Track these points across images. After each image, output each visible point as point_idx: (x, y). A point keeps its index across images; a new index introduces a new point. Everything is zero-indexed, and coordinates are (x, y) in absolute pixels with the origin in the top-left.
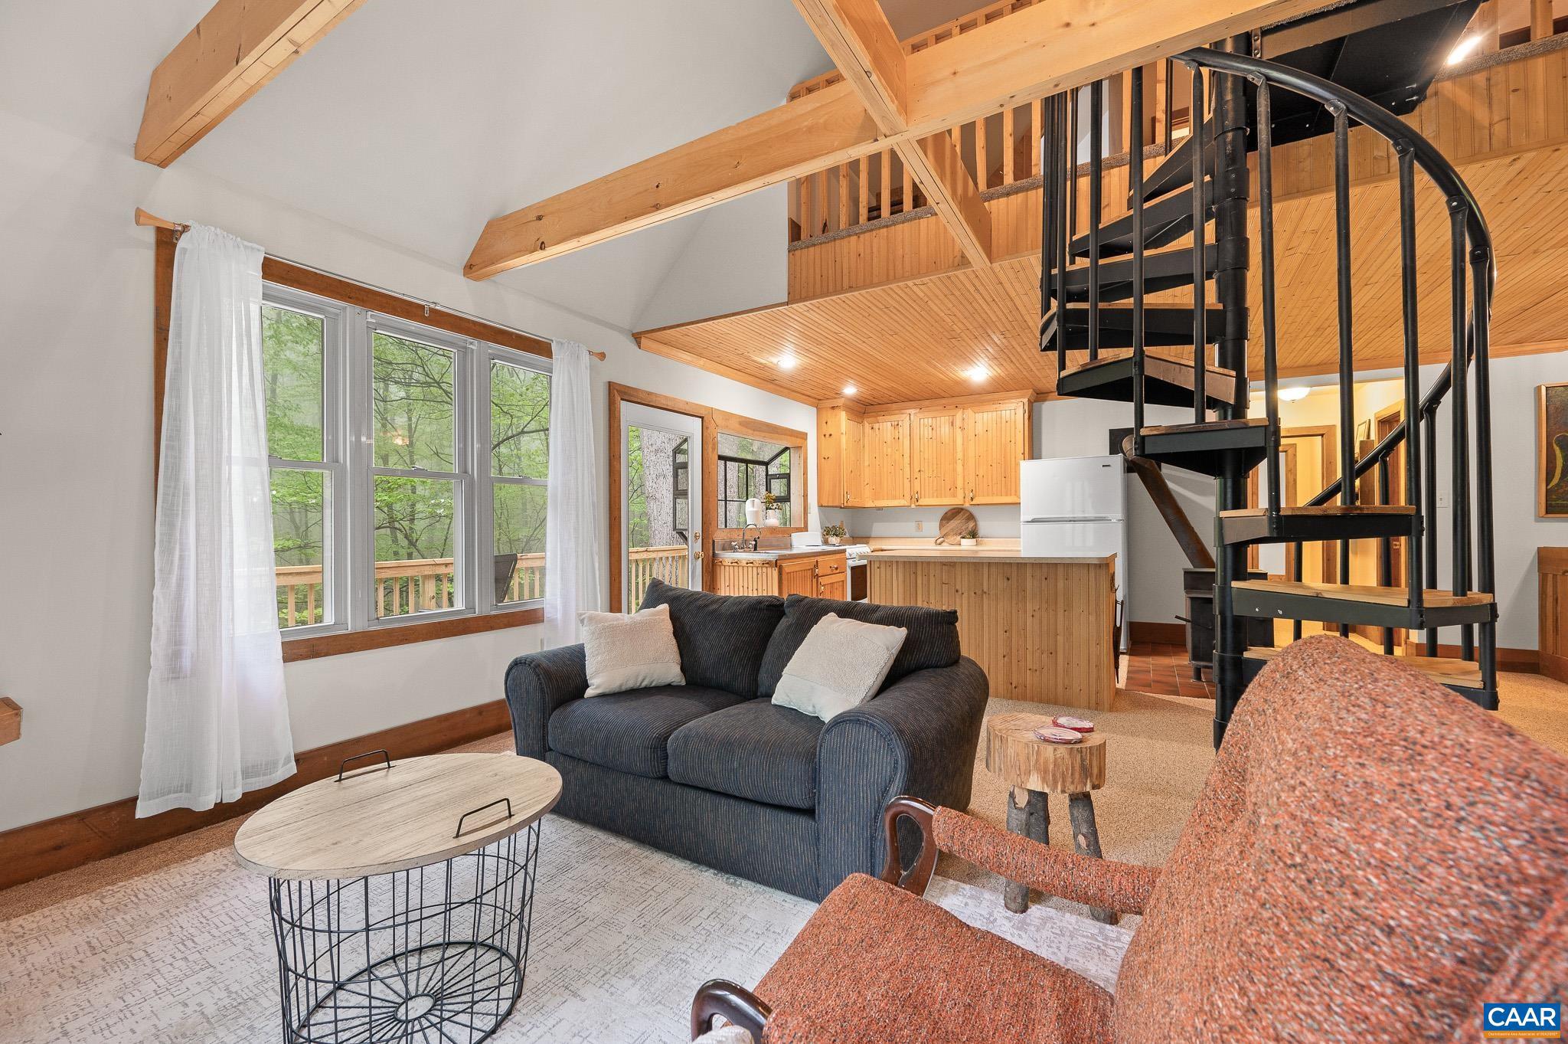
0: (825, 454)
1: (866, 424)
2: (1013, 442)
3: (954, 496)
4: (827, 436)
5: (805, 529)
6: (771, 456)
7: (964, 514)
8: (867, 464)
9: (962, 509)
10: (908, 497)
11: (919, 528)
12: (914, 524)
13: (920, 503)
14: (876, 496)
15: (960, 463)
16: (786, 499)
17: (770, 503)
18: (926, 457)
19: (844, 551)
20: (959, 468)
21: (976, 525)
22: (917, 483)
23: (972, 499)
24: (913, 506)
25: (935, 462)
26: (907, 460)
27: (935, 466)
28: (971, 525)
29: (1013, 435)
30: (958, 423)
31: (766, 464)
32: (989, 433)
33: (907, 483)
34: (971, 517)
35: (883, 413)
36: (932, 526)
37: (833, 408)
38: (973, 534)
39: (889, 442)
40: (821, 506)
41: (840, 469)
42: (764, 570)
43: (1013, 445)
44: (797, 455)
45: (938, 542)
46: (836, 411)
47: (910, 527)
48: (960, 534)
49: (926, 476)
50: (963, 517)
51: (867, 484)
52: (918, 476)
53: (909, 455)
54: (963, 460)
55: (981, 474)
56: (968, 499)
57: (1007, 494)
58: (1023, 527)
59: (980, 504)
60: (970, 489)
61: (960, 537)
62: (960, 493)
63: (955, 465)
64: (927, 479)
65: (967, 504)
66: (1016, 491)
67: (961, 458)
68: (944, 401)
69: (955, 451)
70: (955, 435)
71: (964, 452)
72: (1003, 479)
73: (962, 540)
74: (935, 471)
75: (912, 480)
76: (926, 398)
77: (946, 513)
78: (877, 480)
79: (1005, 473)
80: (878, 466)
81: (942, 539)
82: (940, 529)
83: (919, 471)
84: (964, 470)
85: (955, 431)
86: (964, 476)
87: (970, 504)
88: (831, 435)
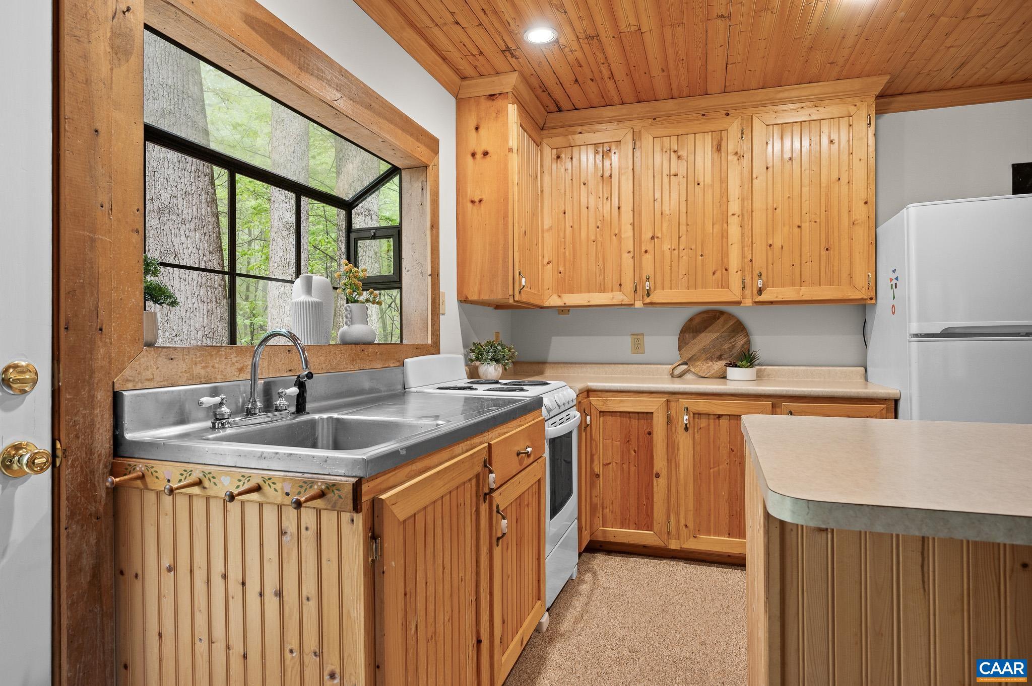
0: (473, 192)
1: (547, 150)
2: (844, 180)
3: (724, 284)
4: (479, 156)
5: (434, 348)
6: (359, 188)
7: (726, 321)
8: (547, 223)
9: (722, 313)
10: (628, 286)
11: (638, 347)
12: (628, 340)
13: (654, 298)
14: (565, 287)
15: (734, 221)
16: (394, 282)
17: (354, 288)
18: (666, 210)
19: (538, 403)
20: (734, 231)
21: (748, 342)
22: (648, 259)
23: (760, 291)
24: (639, 304)
25: (683, 219)
26: (627, 217)
27: (684, 228)
28: (740, 341)
29: (845, 167)
30: (732, 144)
31: (348, 206)
32: (796, 164)
33: (627, 261)
34: (739, 328)
35: (579, 129)
36: (665, 342)
37: (492, 97)
38: (747, 358)
39: (591, 184)
40: (464, 301)
41: (506, 225)
42: (308, 516)
43: (845, 189)
44: (417, 185)
45: (677, 372)
46: (499, 103)
47: (622, 345)
48: (720, 358)
49: (666, 247)
50: (723, 326)
51: (549, 263)
52: (649, 247)
53: (631, 207)
54: (741, 216)
55: (778, 243)
56: (748, 292)
57: (831, 283)
58: (915, 345)
59: (772, 303)
60: (756, 273)
61: (720, 364)
62: (735, 280)
63: (725, 225)
64: (667, 253)
65: (739, 303)
66: (851, 276)
67: (738, 212)
68: (704, 102)
69: (724, 199)
70: (724, 168)
71: (743, 199)
72: (824, 252)
73: (729, 369)
74: (684, 238)
75: (637, 255)
76: (676, 94)
77: (691, 320)
78: (567, 254)
79: (827, 240)
80: (569, 230)
81: (685, 367)
82: (680, 348)
83: (653, 238)
84: (743, 234)
85: (724, 158)
86: (743, 247)
87: (748, 302)
88: (486, 154)
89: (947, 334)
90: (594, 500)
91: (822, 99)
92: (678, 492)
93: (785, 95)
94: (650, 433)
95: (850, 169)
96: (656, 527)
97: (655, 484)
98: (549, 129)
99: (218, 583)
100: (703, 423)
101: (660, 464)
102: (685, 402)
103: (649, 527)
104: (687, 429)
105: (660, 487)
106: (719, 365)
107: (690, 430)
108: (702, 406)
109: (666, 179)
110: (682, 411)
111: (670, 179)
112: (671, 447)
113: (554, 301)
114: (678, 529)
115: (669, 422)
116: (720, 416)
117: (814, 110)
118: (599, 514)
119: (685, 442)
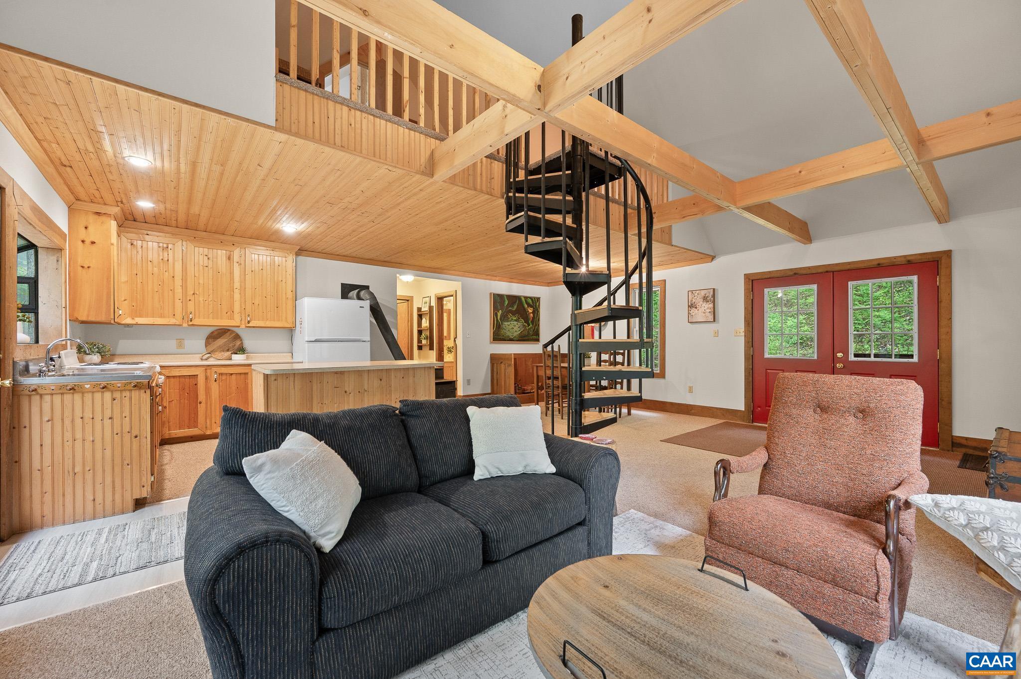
0: (82, 262)
1: (124, 239)
2: (284, 281)
3: (231, 318)
4: (88, 242)
9: (229, 330)
10: (179, 316)
11: (180, 345)
12: (175, 342)
13: (194, 322)
14: (135, 313)
15: (237, 292)
18: (201, 282)
20: (237, 296)
21: (242, 343)
22: (191, 306)
23: (249, 322)
24: (185, 325)
25: (211, 287)
26: (178, 282)
27: (211, 291)
28: (238, 343)
29: (284, 276)
30: (236, 258)
32: (264, 271)
33: (178, 304)
34: (237, 337)
35: (147, 233)
36: (197, 343)
37: (98, 214)
38: (241, 350)
40: (70, 320)
43: (284, 284)
44: (53, 258)
45: (205, 357)
46: (103, 218)
47: (171, 345)
48: (228, 350)
49: (201, 299)
50: (229, 336)
51: (125, 300)
52: (192, 298)
53: (181, 278)
54: (240, 290)
55: (257, 303)
56: (243, 322)
57: (279, 321)
58: (307, 345)
59: (254, 327)
60: (247, 315)
61: (230, 353)
62: (237, 317)
63: (232, 293)
64: (202, 302)
65: (239, 326)
66: (286, 318)
67: (239, 288)
68: (222, 237)
69: (232, 282)
70: (232, 267)
71: (241, 283)
72: (276, 308)
73: (233, 355)
74: (211, 296)
75: (185, 301)
76: (208, 230)
77: (212, 333)
78: (138, 297)
79: (277, 304)
80: (139, 285)
81: (209, 355)
82: (206, 346)
83: (194, 294)
84: (241, 297)
85: (232, 264)
86: (241, 303)
87: (243, 326)
88: (93, 243)
89: (316, 341)
90: (164, 419)
91: (275, 248)
92: (211, 408)
93: (260, 243)
94: (196, 385)
95: (286, 278)
96: (199, 426)
97: (199, 406)
98: (125, 227)
99: (78, 421)
100: (224, 377)
101: (202, 396)
102: (214, 369)
103: (196, 427)
104: (216, 381)
105: (201, 409)
106: (228, 354)
107: (217, 381)
108: (224, 370)
109: (201, 268)
110: (213, 373)
111: (203, 268)
112: (208, 390)
113: (129, 321)
114: (211, 425)
115: (207, 378)
116: (231, 374)
117: (271, 252)
118: (167, 425)
119: (215, 388)
